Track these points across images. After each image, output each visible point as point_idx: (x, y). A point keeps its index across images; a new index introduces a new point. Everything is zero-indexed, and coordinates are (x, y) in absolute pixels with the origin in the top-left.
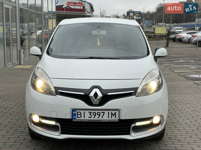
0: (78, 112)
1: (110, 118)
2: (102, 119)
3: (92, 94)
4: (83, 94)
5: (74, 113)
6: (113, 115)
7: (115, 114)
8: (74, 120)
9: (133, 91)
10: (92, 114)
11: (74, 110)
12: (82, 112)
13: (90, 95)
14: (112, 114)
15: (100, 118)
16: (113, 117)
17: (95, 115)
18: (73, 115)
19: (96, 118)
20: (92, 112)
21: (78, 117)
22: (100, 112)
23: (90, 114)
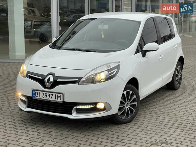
0: (36, 92)
1: (57, 100)
2: (51, 99)
3: (46, 79)
4: (41, 78)
5: (34, 92)
6: (59, 98)
7: (60, 96)
8: (33, 98)
9: (77, 80)
10: (44, 95)
11: (33, 90)
12: (38, 92)
13: (45, 80)
14: (58, 96)
15: (50, 99)
16: (59, 99)
17: (47, 96)
18: (33, 94)
19: (47, 98)
20: (45, 93)
21: (36, 96)
22: (50, 93)
23: (43, 95)
